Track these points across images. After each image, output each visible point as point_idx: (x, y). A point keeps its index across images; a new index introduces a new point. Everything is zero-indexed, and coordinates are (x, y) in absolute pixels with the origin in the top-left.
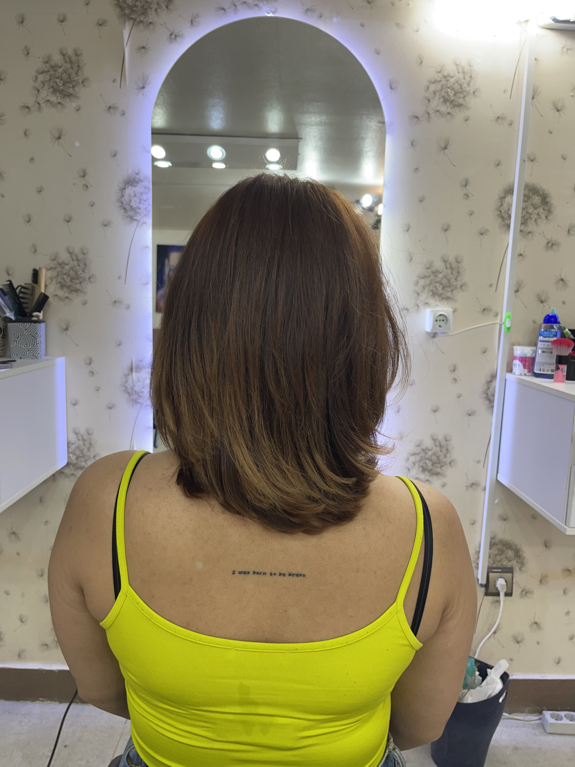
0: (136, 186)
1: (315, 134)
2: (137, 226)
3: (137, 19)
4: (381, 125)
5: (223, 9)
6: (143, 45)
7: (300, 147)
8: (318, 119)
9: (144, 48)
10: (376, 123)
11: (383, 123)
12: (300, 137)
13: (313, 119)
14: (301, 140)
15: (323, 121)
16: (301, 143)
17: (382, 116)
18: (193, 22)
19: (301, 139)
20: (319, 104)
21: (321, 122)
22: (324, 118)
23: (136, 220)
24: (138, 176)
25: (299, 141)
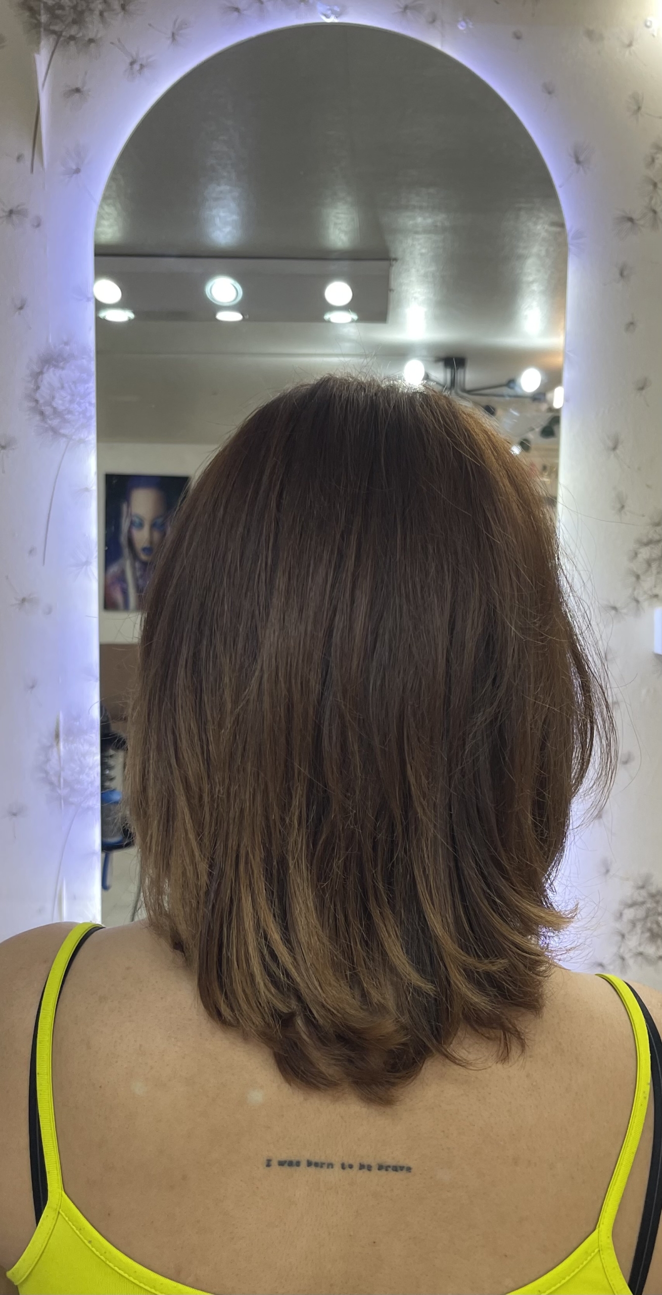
0: (63, 368)
1: (423, 251)
2: (67, 447)
3: (64, 34)
4: (558, 229)
5: (237, 10)
6: (77, 86)
7: (392, 277)
8: (429, 221)
9: (78, 90)
10: (546, 227)
11: (562, 225)
12: (393, 256)
13: (419, 220)
14: (394, 262)
15: (439, 224)
16: (394, 269)
17: (559, 211)
18: (176, 37)
19: (396, 260)
20: (432, 190)
21: (436, 226)
22: (441, 218)
23: (64, 436)
24: (68, 348)
25: (391, 265)
